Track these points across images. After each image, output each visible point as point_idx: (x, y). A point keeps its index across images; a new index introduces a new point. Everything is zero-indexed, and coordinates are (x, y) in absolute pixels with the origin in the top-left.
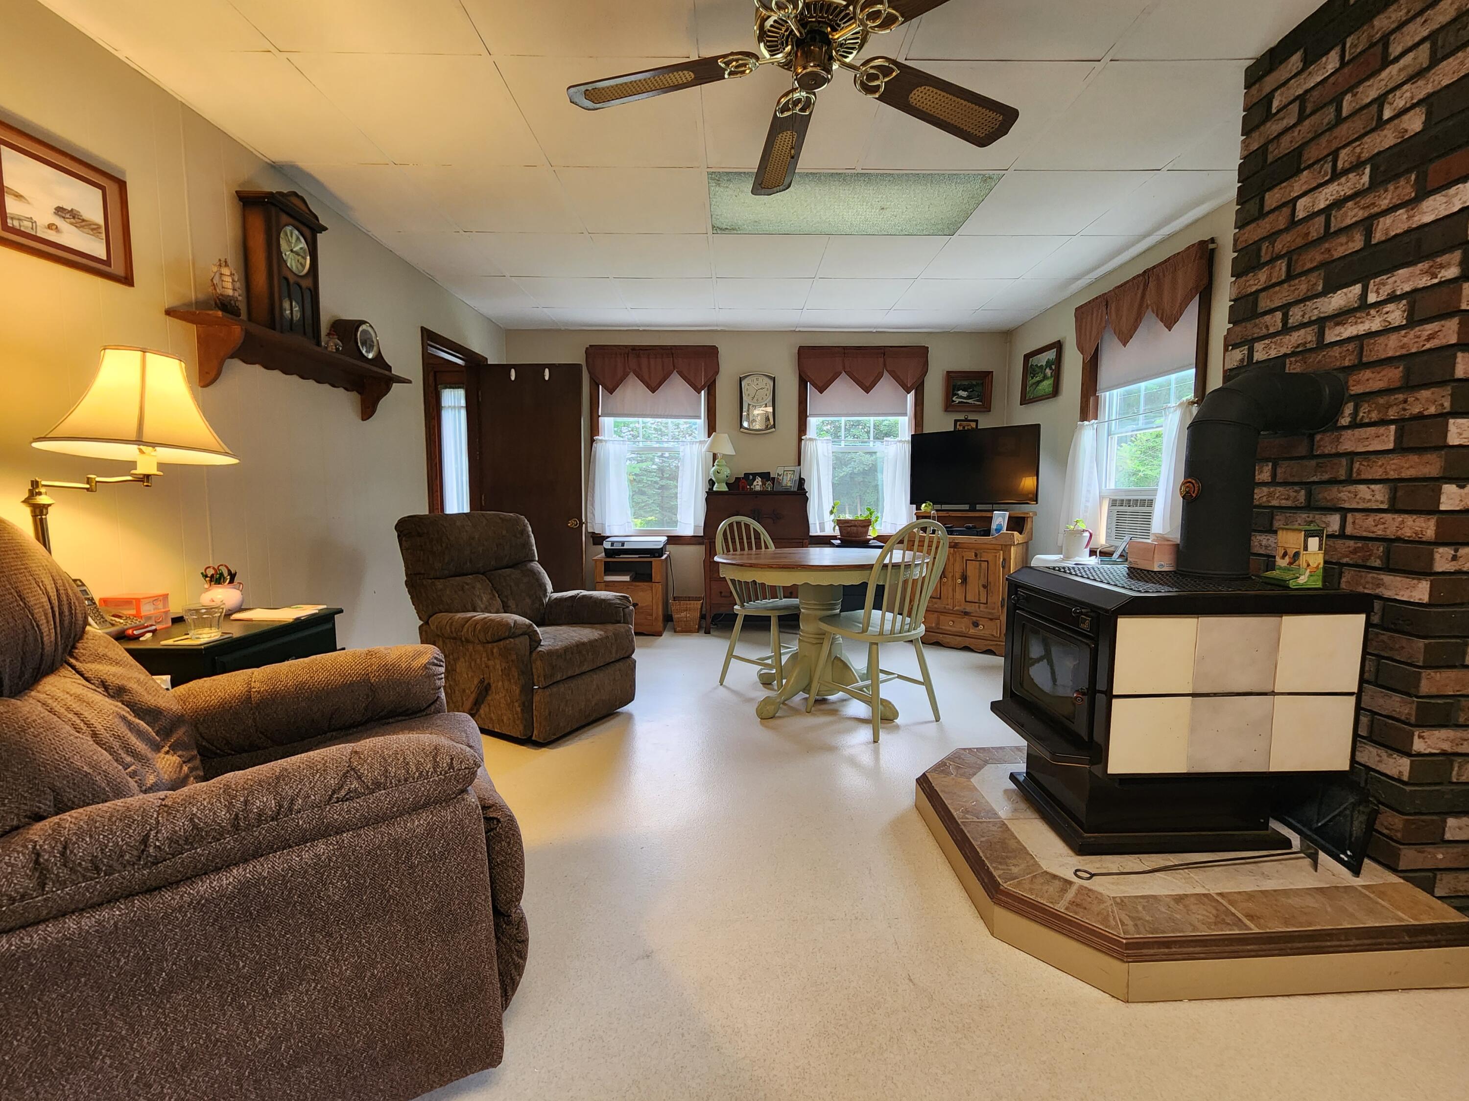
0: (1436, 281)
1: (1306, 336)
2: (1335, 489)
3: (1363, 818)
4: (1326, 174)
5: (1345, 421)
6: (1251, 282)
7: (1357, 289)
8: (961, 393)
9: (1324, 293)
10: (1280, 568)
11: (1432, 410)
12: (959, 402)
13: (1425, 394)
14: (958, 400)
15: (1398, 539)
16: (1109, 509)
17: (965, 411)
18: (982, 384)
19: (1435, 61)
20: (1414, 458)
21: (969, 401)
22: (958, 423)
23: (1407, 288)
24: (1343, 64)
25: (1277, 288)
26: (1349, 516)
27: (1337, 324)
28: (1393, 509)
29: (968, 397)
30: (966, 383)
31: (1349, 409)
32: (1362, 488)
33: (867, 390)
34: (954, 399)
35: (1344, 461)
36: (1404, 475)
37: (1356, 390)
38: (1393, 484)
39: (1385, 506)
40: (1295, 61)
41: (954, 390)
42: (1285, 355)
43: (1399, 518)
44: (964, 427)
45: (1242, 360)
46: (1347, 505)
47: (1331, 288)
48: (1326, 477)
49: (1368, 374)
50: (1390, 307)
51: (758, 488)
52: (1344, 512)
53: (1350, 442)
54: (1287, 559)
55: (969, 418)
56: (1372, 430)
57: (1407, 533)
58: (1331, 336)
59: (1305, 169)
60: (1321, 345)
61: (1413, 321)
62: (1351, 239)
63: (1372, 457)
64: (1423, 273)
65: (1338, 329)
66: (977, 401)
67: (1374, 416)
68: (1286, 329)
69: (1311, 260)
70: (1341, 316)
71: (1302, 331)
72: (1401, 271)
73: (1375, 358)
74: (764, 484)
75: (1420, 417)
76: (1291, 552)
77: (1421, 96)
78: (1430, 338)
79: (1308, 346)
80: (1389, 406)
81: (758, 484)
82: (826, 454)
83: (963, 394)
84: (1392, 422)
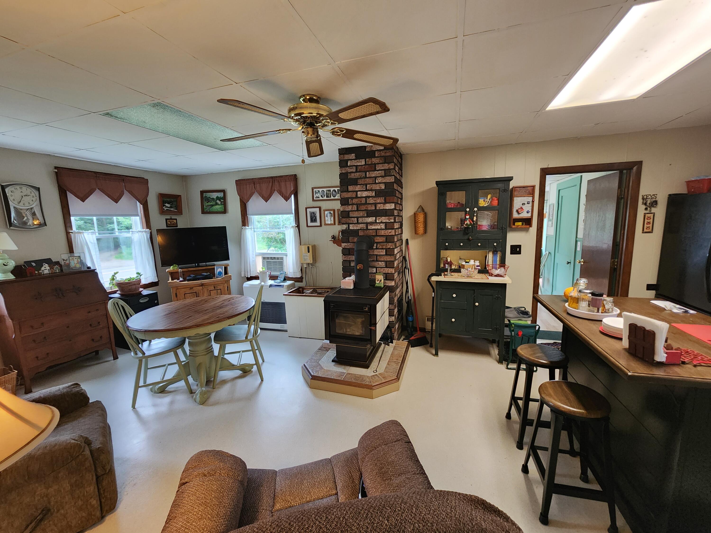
0: (390, 221)
1: (363, 226)
2: (374, 262)
3: (389, 332)
4: (364, 188)
5: (375, 247)
6: (347, 208)
7: (374, 218)
8: (167, 205)
9: (367, 217)
10: (377, 284)
11: (391, 247)
12: (167, 210)
13: (390, 244)
14: (166, 209)
15: (388, 273)
16: (262, 261)
17: (170, 214)
18: (176, 201)
19: (385, 176)
20: (389, 257)
21: (172, 209)
22: (168, 220)
23: (385, 221)
24: (366, 164)
25: (354, 212)
26: (378, 268)
27: (371, 225)
28: (386, 267)
29: (171, 207)
30: (168, 200)
31: (375, 245)
32: (380, 262)
33: (116, 201)
34: (164, 208)
35: (375, 256)
36: (387, 260)
37: (376, 241)
38: (386, 262)
39: (385, 266)
40: (353, 156)
41: (163, 203)
42: (358, 229)
43: (388, 269)
44: (171, 223)
45: (346, 228)
46: (377, 266)
47: (368, 216)
48: (372, 260)
49: (378, 238)
50: (381, 224)
51: (46, 272)
52: (376, 268)
53: (376, 252)
54: (379, 281)
55: (172, 218)
56: (380, 250)
57: (389, 272)
58: (369, 227)
59: (359, 184)
60: (367, 229)
61: (386, 229)
62: (372, 206)
63: (381, 256)
64: (387, 219)
65: (371, 226)
66: (175, 209)
67: (381, 247)
68: (358, 223)
69: (363, 208)
70: (371, 223)
71: (362, 225)
72: (383, 217)
73: (379, 235)
74: (51, 268)
75: (389, 248)
76: (380, 280)
77: (384, 182)
78: (390, 233)
79: (364, 229)
80: (383, 245)
81: (46, 269)
82: (93, 242)
83: (168, 205)
84: (384, 249)
